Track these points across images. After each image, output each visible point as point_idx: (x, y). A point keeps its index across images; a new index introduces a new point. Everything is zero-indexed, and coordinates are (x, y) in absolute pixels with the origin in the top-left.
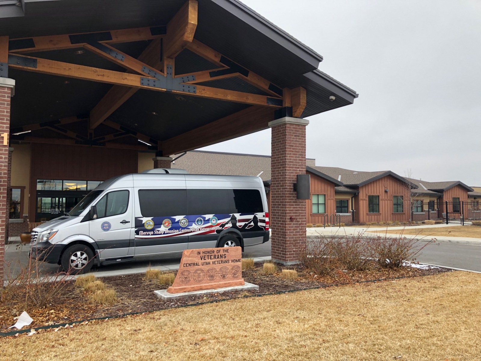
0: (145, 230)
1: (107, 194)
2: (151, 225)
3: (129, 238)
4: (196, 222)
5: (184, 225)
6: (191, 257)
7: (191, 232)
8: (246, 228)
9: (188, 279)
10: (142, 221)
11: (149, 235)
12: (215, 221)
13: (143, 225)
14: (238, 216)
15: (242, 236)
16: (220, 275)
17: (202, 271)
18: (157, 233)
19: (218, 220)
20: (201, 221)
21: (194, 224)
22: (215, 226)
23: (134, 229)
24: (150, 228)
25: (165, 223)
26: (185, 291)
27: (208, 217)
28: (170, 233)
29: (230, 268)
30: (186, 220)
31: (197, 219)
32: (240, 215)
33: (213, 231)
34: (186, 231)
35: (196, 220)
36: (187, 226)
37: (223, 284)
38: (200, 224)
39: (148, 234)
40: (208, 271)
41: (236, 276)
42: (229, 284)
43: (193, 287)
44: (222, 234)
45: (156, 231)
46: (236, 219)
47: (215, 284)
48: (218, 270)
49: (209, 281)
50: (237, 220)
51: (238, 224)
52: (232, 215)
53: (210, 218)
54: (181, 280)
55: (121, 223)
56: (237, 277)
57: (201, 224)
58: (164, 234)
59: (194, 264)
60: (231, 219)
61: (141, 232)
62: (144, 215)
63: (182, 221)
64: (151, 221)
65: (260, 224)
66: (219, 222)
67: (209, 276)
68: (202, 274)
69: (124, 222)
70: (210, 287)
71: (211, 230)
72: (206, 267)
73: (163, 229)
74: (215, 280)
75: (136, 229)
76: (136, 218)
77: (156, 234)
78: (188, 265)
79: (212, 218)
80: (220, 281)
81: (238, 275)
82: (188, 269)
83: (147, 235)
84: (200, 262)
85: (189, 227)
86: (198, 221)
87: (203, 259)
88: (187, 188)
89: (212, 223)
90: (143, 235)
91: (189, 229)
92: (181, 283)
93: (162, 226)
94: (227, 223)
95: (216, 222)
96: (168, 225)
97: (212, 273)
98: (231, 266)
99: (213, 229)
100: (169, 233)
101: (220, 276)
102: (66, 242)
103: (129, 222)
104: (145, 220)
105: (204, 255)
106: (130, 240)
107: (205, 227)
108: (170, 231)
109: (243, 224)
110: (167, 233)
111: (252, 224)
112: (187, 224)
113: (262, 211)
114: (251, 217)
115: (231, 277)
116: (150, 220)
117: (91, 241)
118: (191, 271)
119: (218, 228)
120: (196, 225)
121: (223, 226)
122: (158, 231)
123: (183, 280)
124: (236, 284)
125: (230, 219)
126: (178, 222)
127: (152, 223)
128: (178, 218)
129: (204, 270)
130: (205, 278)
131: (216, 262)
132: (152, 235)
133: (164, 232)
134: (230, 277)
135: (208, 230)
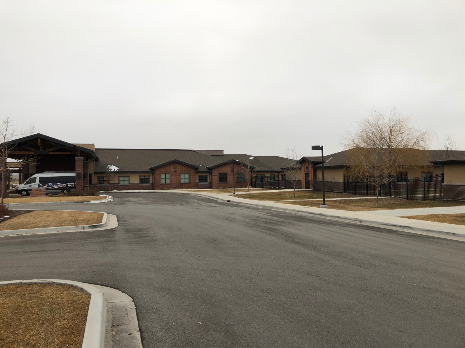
1: (31, 179)
3: (36, 189)
13: (40, 186)
14: (68, 183)
21: (54, 186)
23: (38, 187)
27: (58, 184)
31: (55, 184)
36: (52, 186)
44: (63, 188)
45: (43, 187)
51: (68, 186)
52: (66, 183)
62: (40, 183)
66: (62, 185)
69: (35, 185)
73: (45, 186)
76: (38, 184)
79: (60, 184)
88: (53, 176)
90: (40, 188)
94: (65, 185)
99: (60, 187)
102: (21, 189)
104: (40, 184)
107: (58, 186)
108: (47, 187)
109: (70, 186)
111: (73, 186)
116: (42, 184)
117: (27, 189)
119: (62, 186)
121: (63, 186)
128: (49, 184)
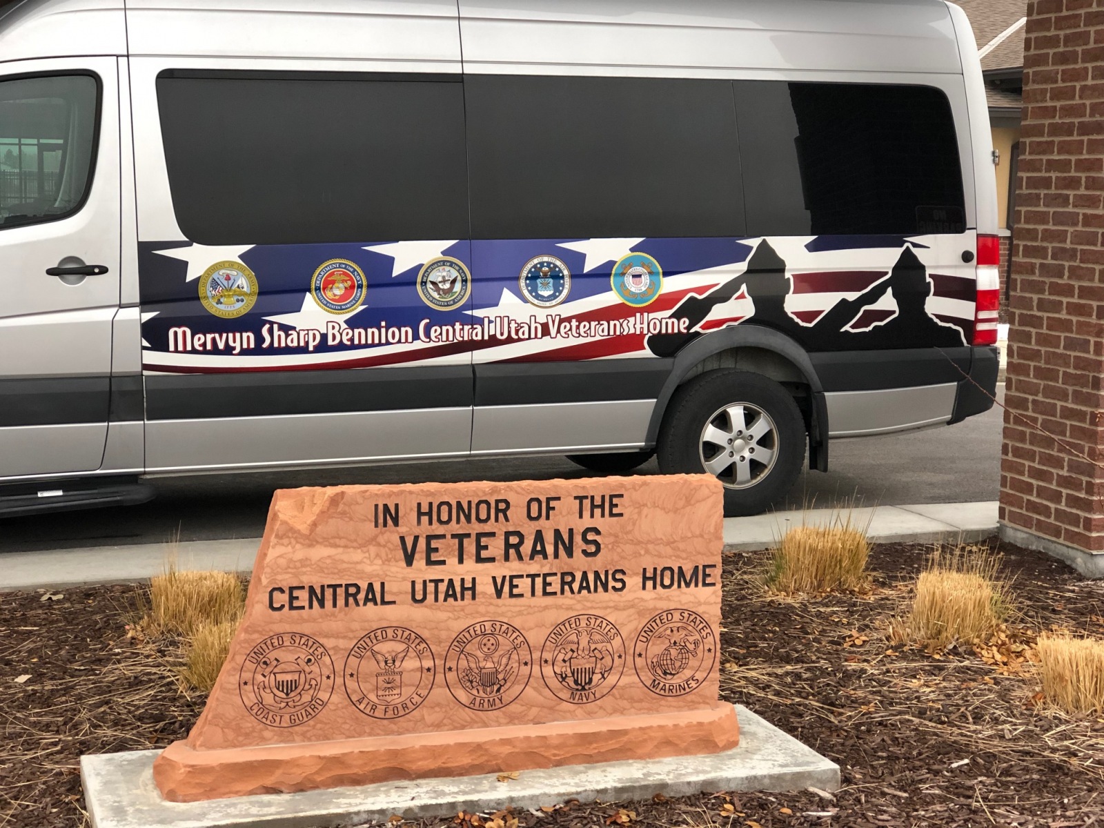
0: (206, 323)
2: (240, 295)
3: (104, 369)
4: (522, 283)
5: (449, 299)
6: (329, 541)
7: (493, 342)
8: (847, 328)
9: (306, 698)
10: (184, 265)
11: (228, 350)
12: (646, 279)
13: (191, 292)
14: (794, 252)
15: (815, 380)
16: (548, 670)
17: (413, 639)
18: (280, 339)
19: (666, 274)
20: (556, 276)
21: (507, 296)
22: (642, 311)
23: (137, 317)
24: (231, 308)
25: (329, 284)
26: (269, 781)
27: (597, 251)
28: (360, 347)
29: (629, 624)
30: (460, 270)
31: (529, 266)
32: (812, 247)
33: (633, 342)
34: (461, 333)
35: (524, 273)
36: (465, 307)
37: (564, 741)
38: (546, 293)
39: (221, 346)
40: (460, 642)
41: (676, 681)
42: (613, 744)
43: (336, 760)
44: (687, 358)
45: (271, 332)
46: (782, 270)
47: (505, 742)
48: (536, 637)
49: (466, 714)
50: (788, 275)
51: (795, 303)
52: (755, 243)
53: (611, 264)
54: (250, 699)
55: (51, 272)
56: (682, 690)
57: (553, 297)
58: (323, 347)
59: (351, 593)
60: (749, 271)
61: (178, 334)
62: (198, 229)
63: (436, 276)
64: (239, 267)
65: (936, 306)
66: (671, 284)
67: (468, 680)
68: (411, 664)
69: (73, 270)
70: (466, 760)
71: (621, 336)
72: (442, 615)
73: (313, 317)
74: (515, 708)
75: (147, 316)
76: (145, 249)
77: (272, 351)
78: (303, 596)
79: (628, 263)
80: (551, 713)
81: (687, 673)
82: (306, 629)
83: (215, 351)
84: (398, 577)
85: (478, 313)
86: (533, 277)
87: (419, 561)
88: (470, 69)
89: (623, 290)
90: (194, 351)
91: (480, 321)
92: (250, 723)
93: (309, 300)
94: (723, 295)
95: (654, 286)
96: (343, 298)
97: (487, 657)
98: (640, 614)
99: (631, 326)
100: (353, 347)
101: (554, 683)
103: (103, 270)
104: (200, 260)
105: (425, 529)
106: (111, 377)
107: (581, 318)
108: (359, 334)
109: (825, 302)
110: (341, 347)
111: (888, 302)
112: (462, 293)
113: (955, 221)
114: (883, 259)
115: (639, 692)
116: (231, 265)
118: (329, 643)
119: (663, 322)
120: (525, 301)
121: (695, 309)
122: (286, 329)
123: (268, 699)
124: (672, 744)
125: (742, 266)
126: (409, 279)
127: (245, 282)
128: (406, 255)
129: (425, 634)
130: (440, 693)
131: (524, 585)
132: (244, 352)
133: (324, 337)
134: (630, 686)
135: (599, 332)
